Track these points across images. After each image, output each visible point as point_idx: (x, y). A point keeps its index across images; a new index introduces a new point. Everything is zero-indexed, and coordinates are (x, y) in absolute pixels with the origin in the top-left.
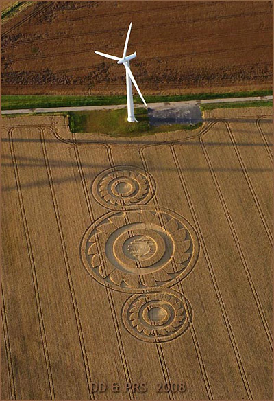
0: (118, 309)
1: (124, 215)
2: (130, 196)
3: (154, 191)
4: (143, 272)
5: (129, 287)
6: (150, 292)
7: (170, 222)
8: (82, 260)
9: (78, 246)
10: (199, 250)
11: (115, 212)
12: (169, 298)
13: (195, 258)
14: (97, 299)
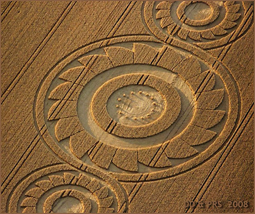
0: (25, 170)
1: (161, 50)
2: (196, 27)
3: (236, 38)
4: (109, 140)
5: (69, 150)
6: (88, 173)
7: (214, 93)
8: (43, 81)
9: (58, 59)
10: (215, 153)
11: (152, 38)
12: (105, 195)
13: (198, 163)
14: (11, 143)
